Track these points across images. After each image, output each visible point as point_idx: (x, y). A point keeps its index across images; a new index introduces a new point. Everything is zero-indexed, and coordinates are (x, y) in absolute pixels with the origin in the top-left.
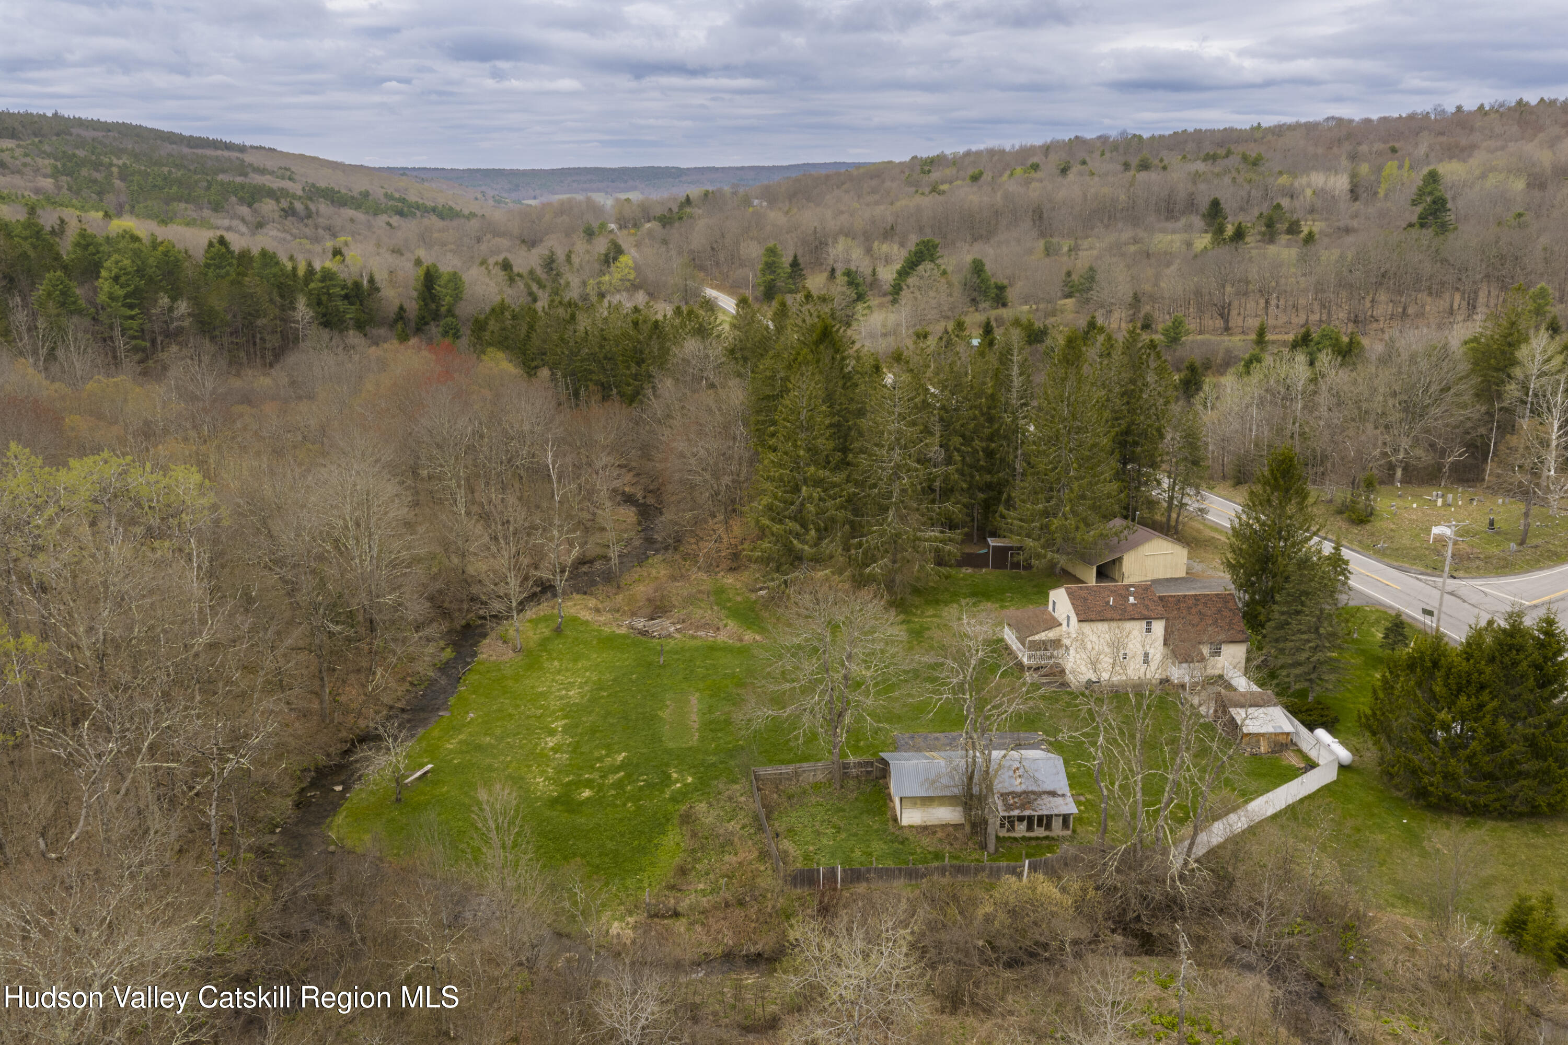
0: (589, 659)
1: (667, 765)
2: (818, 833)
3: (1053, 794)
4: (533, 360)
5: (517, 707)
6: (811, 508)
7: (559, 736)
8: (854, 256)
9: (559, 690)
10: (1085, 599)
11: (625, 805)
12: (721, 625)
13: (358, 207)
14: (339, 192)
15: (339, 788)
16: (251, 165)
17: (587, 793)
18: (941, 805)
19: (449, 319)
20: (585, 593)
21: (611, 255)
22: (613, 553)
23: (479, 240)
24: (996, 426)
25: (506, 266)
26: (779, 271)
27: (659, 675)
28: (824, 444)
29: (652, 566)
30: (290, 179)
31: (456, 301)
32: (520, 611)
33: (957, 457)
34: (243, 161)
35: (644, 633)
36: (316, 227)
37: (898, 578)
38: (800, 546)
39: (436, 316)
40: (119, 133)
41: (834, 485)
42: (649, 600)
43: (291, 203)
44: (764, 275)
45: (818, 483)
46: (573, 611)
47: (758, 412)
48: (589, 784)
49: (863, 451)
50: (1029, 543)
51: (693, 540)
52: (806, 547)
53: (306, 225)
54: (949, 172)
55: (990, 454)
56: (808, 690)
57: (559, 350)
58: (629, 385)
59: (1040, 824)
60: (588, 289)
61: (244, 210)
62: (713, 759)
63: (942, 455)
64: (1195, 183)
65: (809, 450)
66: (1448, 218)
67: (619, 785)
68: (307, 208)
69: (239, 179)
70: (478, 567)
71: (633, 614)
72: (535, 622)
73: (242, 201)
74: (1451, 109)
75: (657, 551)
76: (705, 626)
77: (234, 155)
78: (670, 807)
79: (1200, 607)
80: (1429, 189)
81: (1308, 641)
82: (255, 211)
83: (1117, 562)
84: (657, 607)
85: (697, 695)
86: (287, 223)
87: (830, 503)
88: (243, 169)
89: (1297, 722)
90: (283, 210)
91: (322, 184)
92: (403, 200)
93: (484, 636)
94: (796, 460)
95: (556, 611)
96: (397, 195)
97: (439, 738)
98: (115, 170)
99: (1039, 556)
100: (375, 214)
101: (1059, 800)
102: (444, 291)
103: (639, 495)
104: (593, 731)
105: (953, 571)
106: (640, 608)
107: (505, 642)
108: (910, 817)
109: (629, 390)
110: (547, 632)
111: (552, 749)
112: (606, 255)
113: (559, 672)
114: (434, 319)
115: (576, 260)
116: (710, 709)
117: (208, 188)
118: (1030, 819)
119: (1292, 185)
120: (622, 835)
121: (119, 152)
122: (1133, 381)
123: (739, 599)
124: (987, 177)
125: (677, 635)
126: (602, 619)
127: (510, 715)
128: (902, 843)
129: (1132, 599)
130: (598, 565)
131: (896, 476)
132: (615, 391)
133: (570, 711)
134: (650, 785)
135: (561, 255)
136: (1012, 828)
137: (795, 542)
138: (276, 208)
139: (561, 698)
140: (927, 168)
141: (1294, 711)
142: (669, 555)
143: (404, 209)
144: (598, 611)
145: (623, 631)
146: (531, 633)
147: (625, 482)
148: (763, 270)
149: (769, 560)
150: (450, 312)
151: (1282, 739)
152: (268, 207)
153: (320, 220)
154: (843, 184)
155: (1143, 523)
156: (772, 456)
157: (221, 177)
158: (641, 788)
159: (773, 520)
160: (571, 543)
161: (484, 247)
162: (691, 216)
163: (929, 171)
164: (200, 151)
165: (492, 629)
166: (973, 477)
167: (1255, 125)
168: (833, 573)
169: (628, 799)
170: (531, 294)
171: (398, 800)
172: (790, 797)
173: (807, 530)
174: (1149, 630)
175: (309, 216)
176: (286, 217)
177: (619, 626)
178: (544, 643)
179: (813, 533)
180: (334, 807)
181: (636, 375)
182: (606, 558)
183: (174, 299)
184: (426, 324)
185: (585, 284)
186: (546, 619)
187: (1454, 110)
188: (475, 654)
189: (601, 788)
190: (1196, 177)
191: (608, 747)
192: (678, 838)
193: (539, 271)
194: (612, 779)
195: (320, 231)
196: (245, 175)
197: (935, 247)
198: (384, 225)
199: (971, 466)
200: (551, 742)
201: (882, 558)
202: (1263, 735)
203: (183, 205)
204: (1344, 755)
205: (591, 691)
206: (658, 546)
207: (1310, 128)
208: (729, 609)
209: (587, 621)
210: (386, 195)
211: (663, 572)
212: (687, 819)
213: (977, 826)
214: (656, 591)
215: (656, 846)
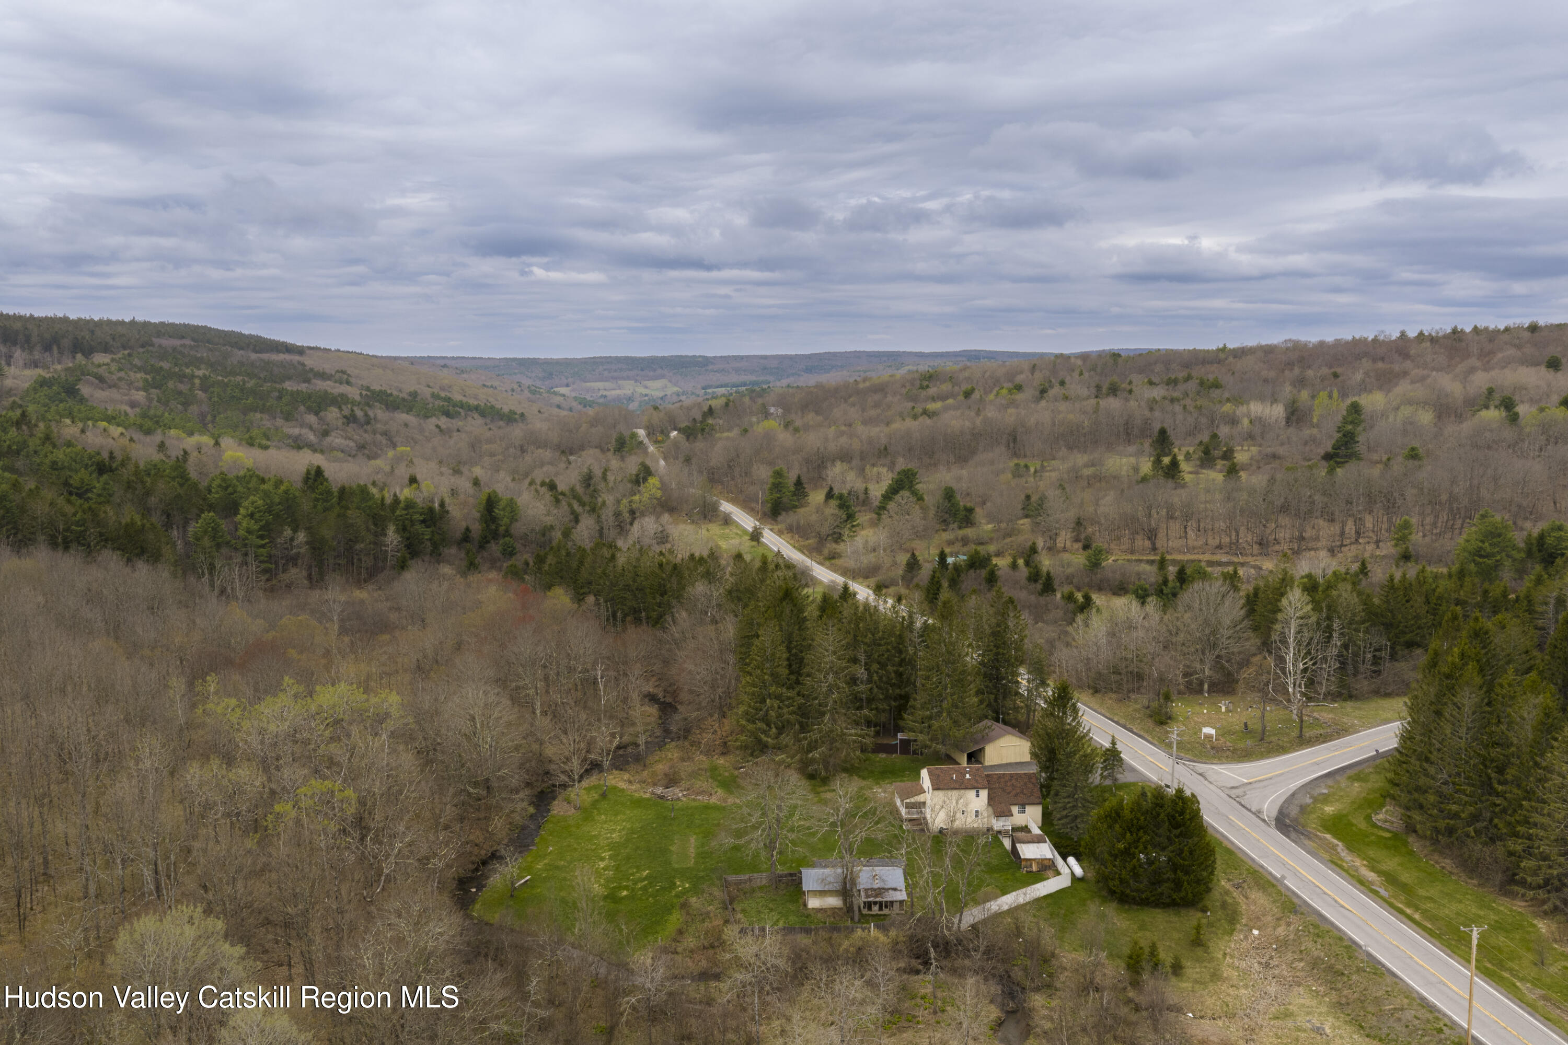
0: (624, 814)
1: (674, 877)
2: (759, 912)
3: (895, 889)
4: (582, 588)
5: (579, 844)
6: (772, 713)
7: (606, 861)
8: (848, 479)
9: (606, 834)
10: (939, 776)
11: (647, 899)
12: (713, 792)
13: (409, 410)
14: (391, 395)
15: (474, 890)
16: (312, 370)
17: (625, 893)
18: (831, 896)
19: (507, 539)
20: (621, 770)
21: (641, 476)
22: (641, 740)
23: (523, 450)
24: (903, 656)
25: (552, 487)
26: (784, 490)
27: (670, 825)
28: (783, 672)
29: (668, 750)
30: (348, 383)
31: (511, 523)
32: (579, 781)
33: (875, 677)
34: (303, 365)
35: (661, 797)
36: (374, 432)
37: (832, 761)
38: (765, 739)
39: (495, 535)
40: (193, 340)
41: (789, 698)
42: (666, 775)
43: (352, 411)
44: (772, 494)
45: (778, 697)
46: (613, 782)
47: (742, 646)
48: (626, 888)
49: (808, 675)
50: (921, 737)
51: (698, 732)
52: (769, 740)
53: (366, 431)
54: (946, 387)
55: (900, 675)
56: (755, 828)
57: (601, 581)
58: (654, 610)
59: (886, 907)
60: (622, 507)
61: (312, 419)
62: (702, 874)
63: (865, 677)
64: (1151, 409)
65: (772, 675)
66: (1357, 449)
67: (644, 889)
68: (366, 415)
69: (303, 387)
70: (550, 751)
71: (655, 784)
72: (588, 790)
73: (309, 410)
74: (1395, 335)
75: (672, 740)
76: (703, 793)
77: (296, 358)
78: (675, 900)
79: (1013, 781)
80: (1350, 419)
81: (1069, 803)
82: (320, 419)
83: (982, 750)
84: (670, 780)
85: (694, 837)
86: (349, 429)
87: (785, 710)
88: (306, 375)
89: (1056, 853)
90: (345, 417)
91: (376, 387)
92: (448, 400)
93: (554, 799)
94: (764, 682)
95: (602, 782)
96: (443, 394)
97: (532, 862)
98: (197, 381)
99: (926, 747)
100: (426, 417)
101: (898, 893)
102: (502, 513)
103: (661, 695)
104: (628, 858)
105: (872, 756)
106: (659, 780)
107: (569, 803)
108: (814, 903)
109: (654, 615)
110: (596, 796)
111: (603, 868)
112: (637, 475)
113: (605, 822)
114: (493, 538)
115: (611, 477)
116: (703, 845)
117: (280, 398)
118: (881, 903)
119: (1234, 412)
120: (646, 915)
121: (197, 362)
122: (998, 625)
123: (727, 774)
124: (976, 395)
125: (684, 799)
126: (634, 787)
127: (575, 849)
128: (807, 917)
129: (968, 776)
130: (630, 750)
131: (830, 691)
132: (643, 614)
133: (613, 847)
134: (663, 888)
135: (598, 472)
136: (870, 909)
137: (763, 736)
138: (338, 415)
139: (607, 839)
140: (925, 383)
141: (1057, 846)
142: (680, 743)
143: (451, 408)
144: (630, 782)
145: (648, 796)
146: (585, 797)
147: (650, 688)
148: (771, 489)
149: (746, 747)
150: (507, 533)
151: (1046, 863)
152: (332, 414)
153: (379, 426)
154: (850, 397)
155: (1005, 723)
156: (748, 678)
157: (289, 386)
158: (657, 890)
159: (748, 721)
160: (613, 735)
161: (528, 458)
162: (712, 428)
163: (927, 387)
164: (265, 356)
165: (560, 793)
166: (888, 691)
167: (1221, 346)
168: (787, 757)
169: (650, 896)
170: (573, 512)
171: (512, 896)
172: (745, 893)
173: (770, 728)
174: (977, 796)
175: (368, 422)
176: (348, 424)
177: (645, 792)
178: (594, 804)
179: (774, 730)
180: (473, 901)
181: (660, 603)
182: (637, 745)
183: (295, 530)
184: (488, 542)
185: (618, 502)
186: (595, 787)
187: (1398, 335)
188: (549, 811)
189: (633, 890)
190: (1152, 404)
191: (638, 868)
192: (678, 916)
193: (579, 489)
194: (639, 885)
195: (378, 437)
196: (307, 381)
197: (914, 475)
198: (434, 428)
199: (886, 683)
200: (602, 865)
201: (821, 747)
202: (1034, 860)
203: (258, 415)
204: (1078, 871)
205: (627, 834)
206: (673, 735)
207: (1268, 351)
208: (719, 781)
209: (623, 789)
210: (433, 395)
211: (676, 755)
212: (684, 906)
213: (849, 909)
214: (670, 768)
215: (666, 921)
